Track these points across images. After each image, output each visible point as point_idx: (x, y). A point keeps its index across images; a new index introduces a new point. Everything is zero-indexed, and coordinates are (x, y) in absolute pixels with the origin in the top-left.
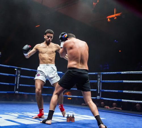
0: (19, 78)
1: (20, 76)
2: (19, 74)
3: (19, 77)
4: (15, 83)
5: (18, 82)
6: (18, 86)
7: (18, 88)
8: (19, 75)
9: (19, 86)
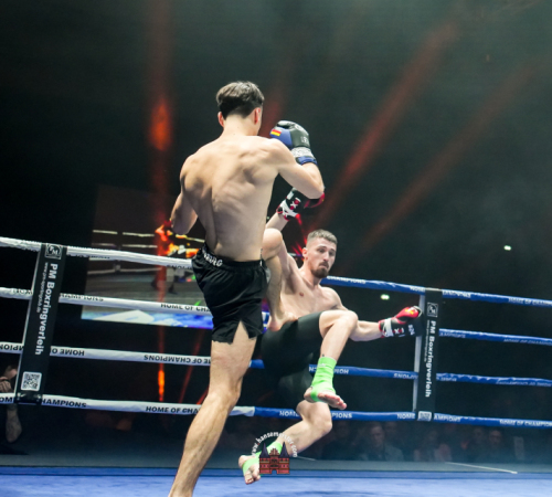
0: (431, 344)
1: (437, 334)
2: (434, 323)
3: (432, 339)
4: (417, 368)
5: (429, 365)
6: (428, 386)
7: (428, 394)
8: (433, 330)
9: (436, 385)
